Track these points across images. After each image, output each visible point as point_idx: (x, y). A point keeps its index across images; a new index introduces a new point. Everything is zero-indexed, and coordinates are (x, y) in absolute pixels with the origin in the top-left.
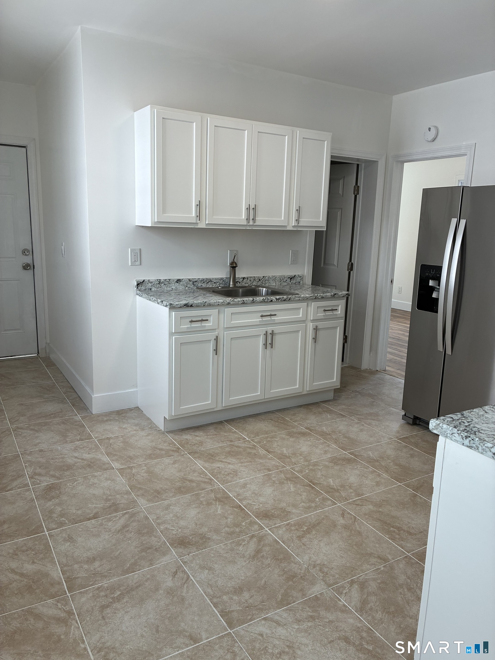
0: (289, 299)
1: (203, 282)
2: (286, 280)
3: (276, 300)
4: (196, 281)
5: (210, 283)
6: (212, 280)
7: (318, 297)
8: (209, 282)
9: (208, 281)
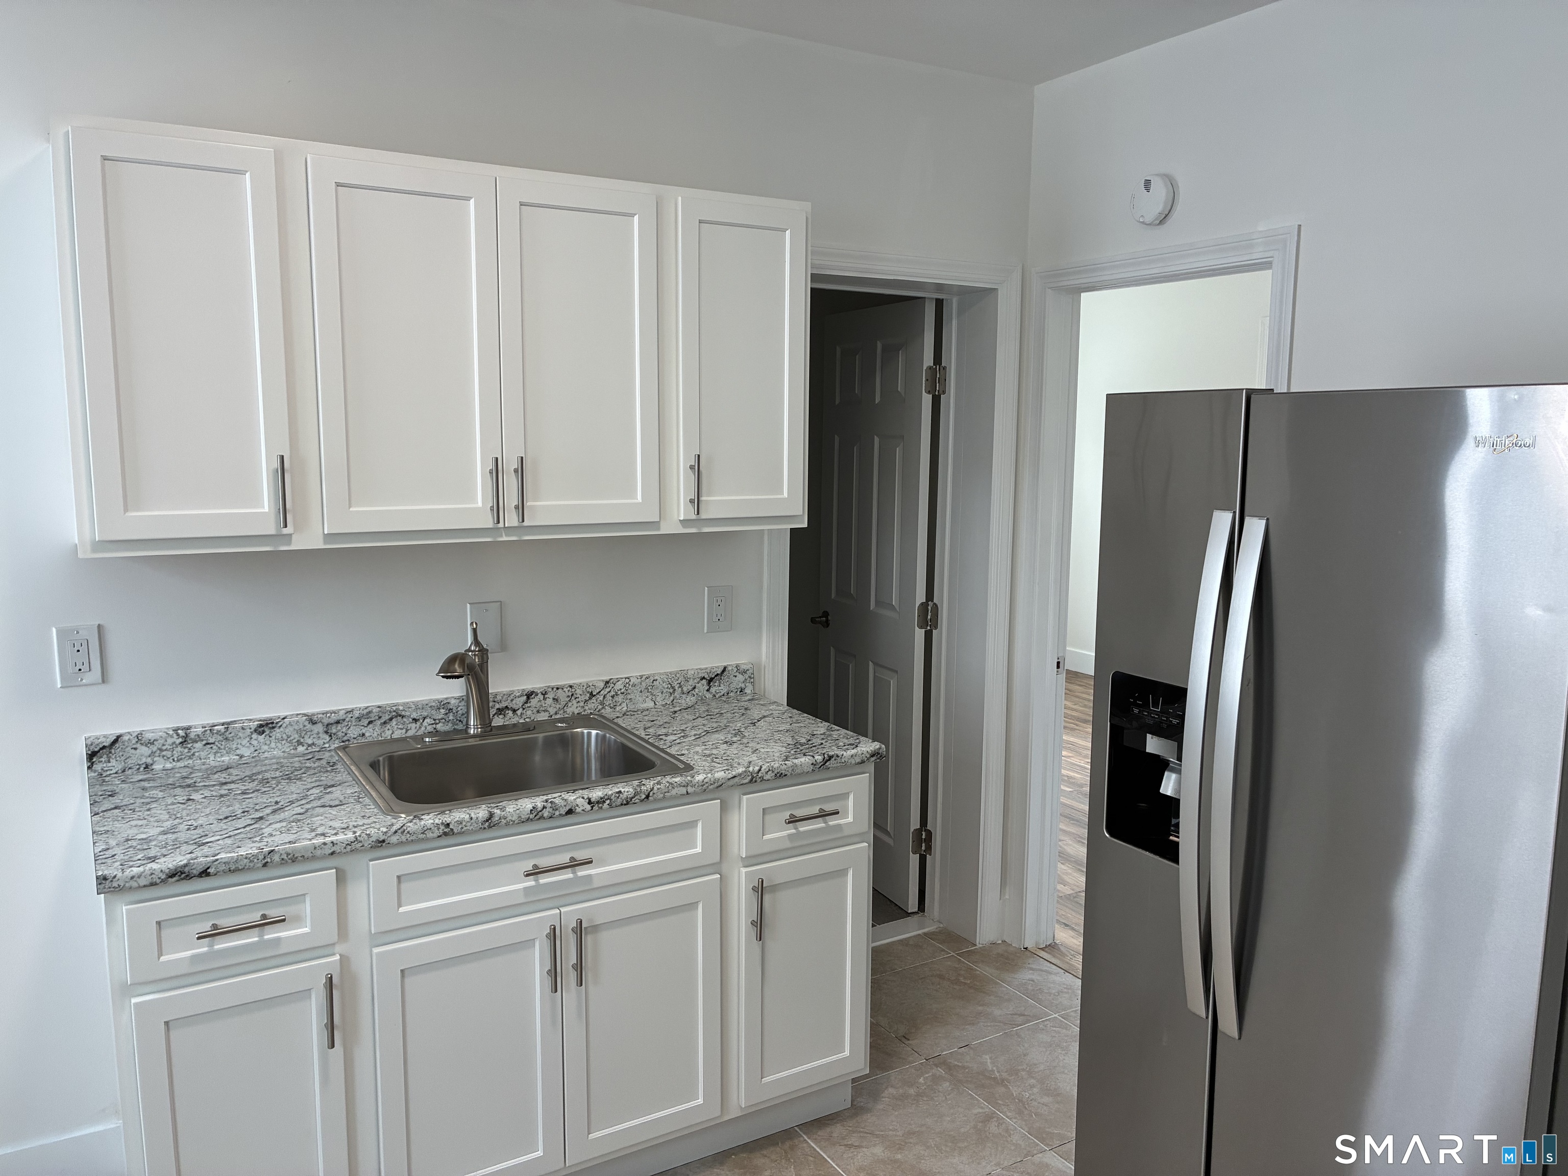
0: (644, 796)
1: (366, 722)
2: (690, 688)
3: (588, 807)
4: (338, 722)
5: (394, 722)
6: (403, 713)
7: (760, 775)
8: (391, 719)
9: (386, 717)
